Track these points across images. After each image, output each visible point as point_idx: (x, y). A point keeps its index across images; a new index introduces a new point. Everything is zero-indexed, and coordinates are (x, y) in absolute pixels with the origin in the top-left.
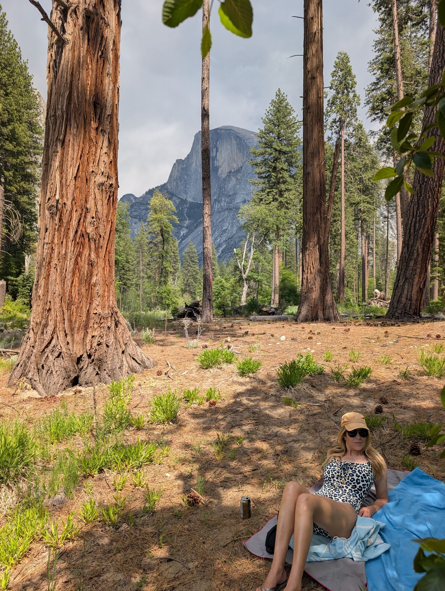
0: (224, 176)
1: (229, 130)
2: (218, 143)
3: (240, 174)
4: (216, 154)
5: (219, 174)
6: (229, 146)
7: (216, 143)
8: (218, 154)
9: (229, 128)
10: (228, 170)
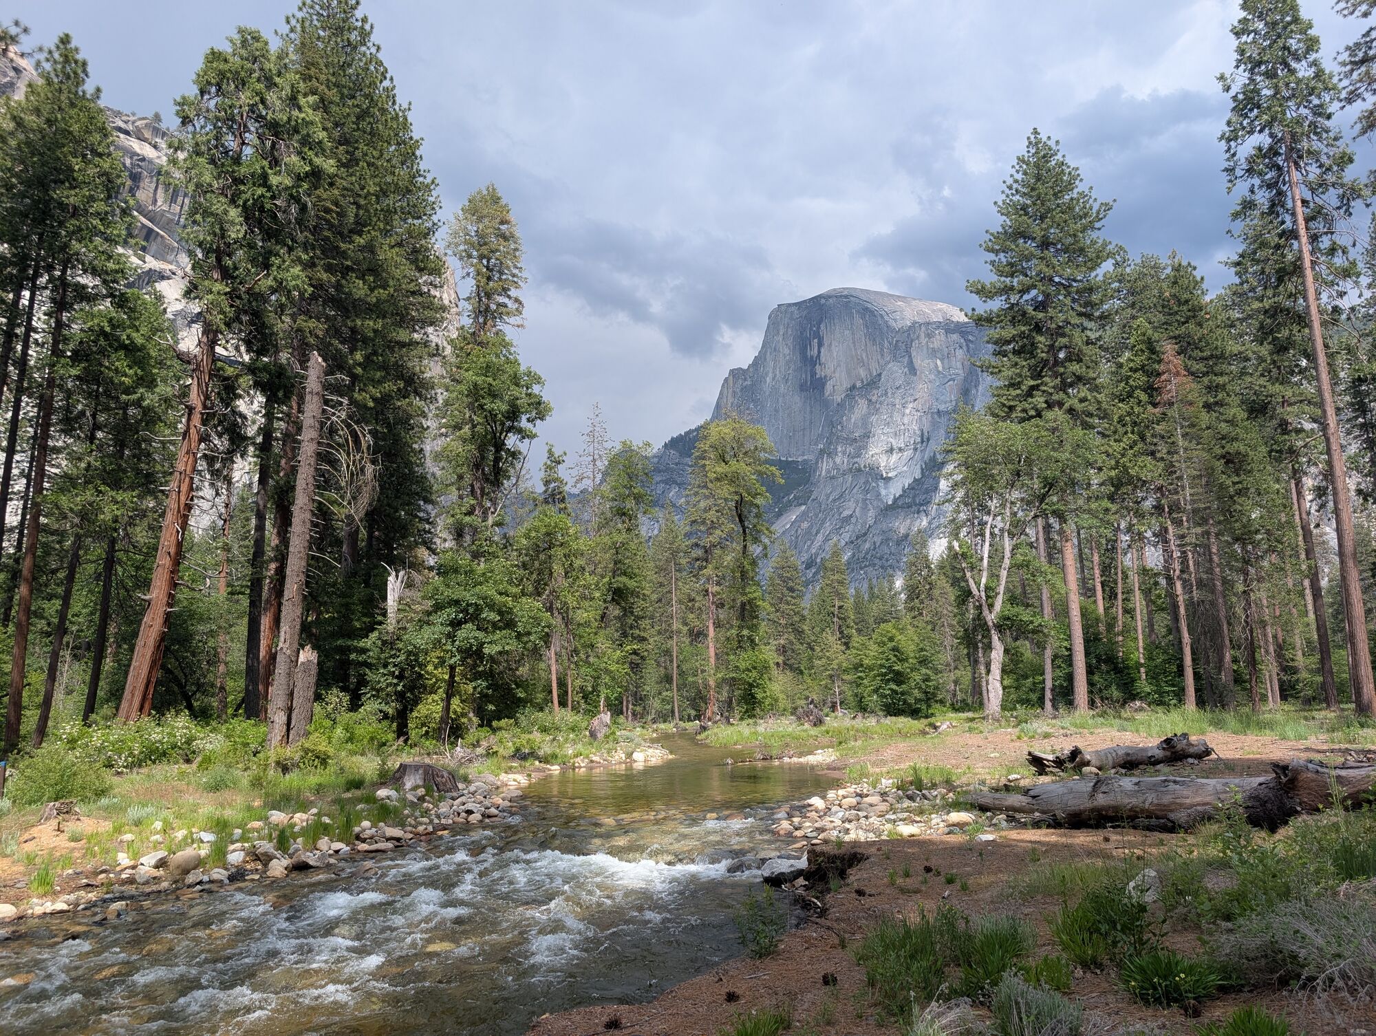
0: (838, 398)
1: (846, 297)
2: (822, 326)
3: (875, 392)
4: (819, 352)
5: (827, 394)
6: (847, 332)
7: (819, 328)
8: (822, 350)
9: (845, 293)
10: (846, 384)
